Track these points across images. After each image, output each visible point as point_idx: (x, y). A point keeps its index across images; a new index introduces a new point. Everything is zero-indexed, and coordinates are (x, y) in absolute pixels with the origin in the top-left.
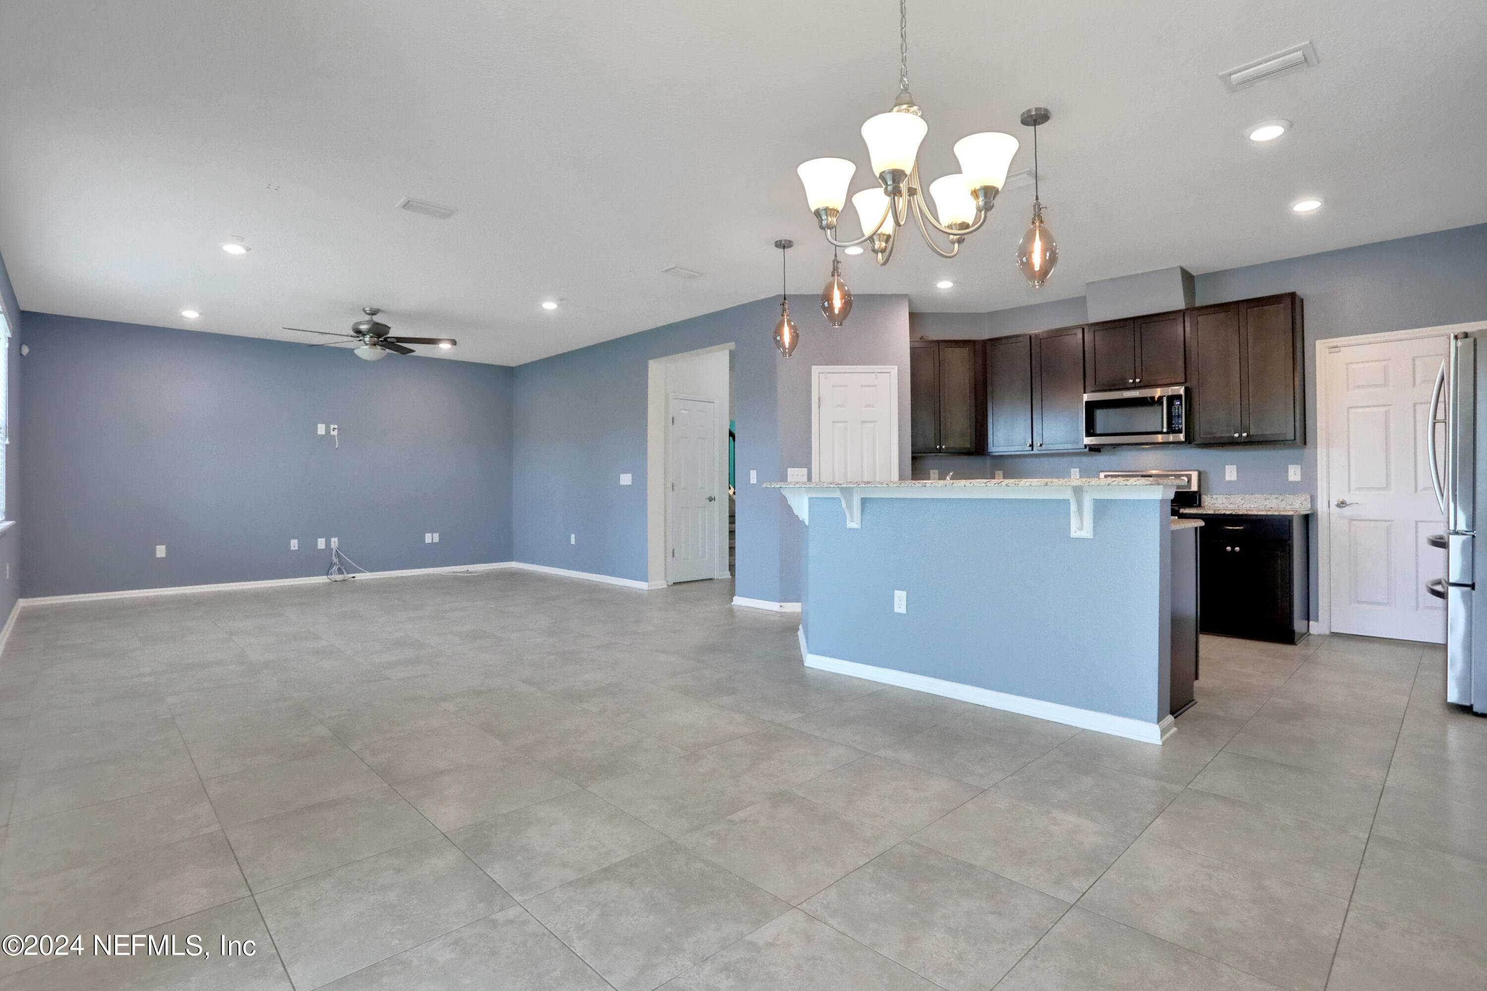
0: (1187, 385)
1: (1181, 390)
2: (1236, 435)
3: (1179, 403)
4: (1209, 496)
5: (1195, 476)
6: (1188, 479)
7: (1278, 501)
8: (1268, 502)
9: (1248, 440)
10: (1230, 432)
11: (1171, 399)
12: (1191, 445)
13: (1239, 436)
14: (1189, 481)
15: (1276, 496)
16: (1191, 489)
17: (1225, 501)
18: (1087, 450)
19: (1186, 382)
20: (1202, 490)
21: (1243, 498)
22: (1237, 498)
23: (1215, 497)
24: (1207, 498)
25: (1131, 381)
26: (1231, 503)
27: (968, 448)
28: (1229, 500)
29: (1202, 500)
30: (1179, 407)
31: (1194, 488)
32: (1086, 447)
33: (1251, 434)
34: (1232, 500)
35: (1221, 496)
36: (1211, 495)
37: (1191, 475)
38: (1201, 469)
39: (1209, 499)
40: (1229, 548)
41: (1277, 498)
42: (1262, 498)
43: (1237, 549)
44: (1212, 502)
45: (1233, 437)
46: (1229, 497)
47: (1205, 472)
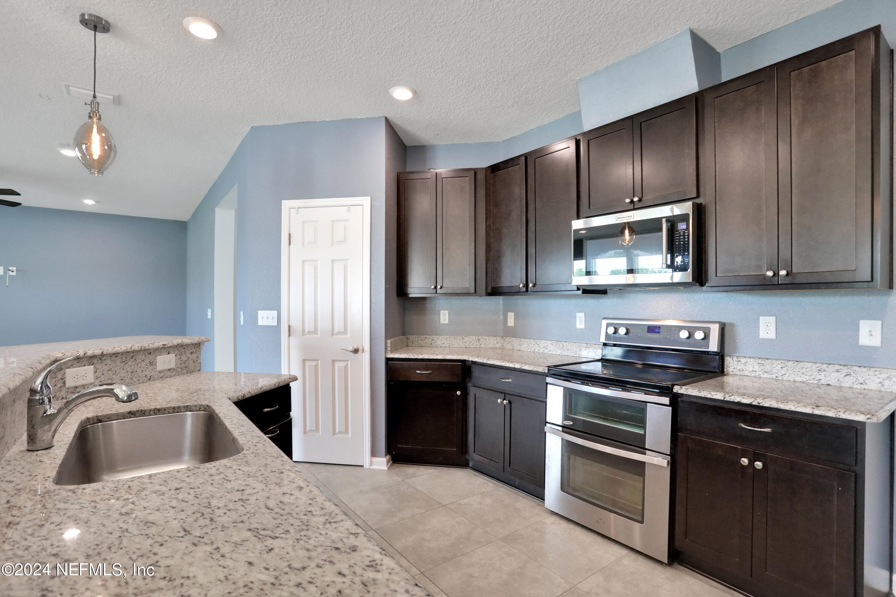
0: (698, 201)
1: (686, 208)
2: (770, 273)
3: (685, 227)
4: (735, 358)
5: (715, 331)
6: (705, 334)
7: (840, 376)
8: (823, 376)
9: (788, 280)
10: (760, 267)
11: (672, 221)
12: (704, 288)
13: (774, 275)
14: (706, 337)
15: (837, 367)
16: (708, 348)
17: (757, 368)
18: (580, 292)
19: (698, 196)
20: (727, 351)
21: (784, 365)
22: (775, 366)
23: (743, 360)
24: (732, 362)
25: (628, 200)
26: (766, 372)
27: (466, 288)
28: (763, 368)
29: (726, 363)
30: (684, 232)
31: (713, 346)
32: (578, 289)
33: (794, 271)
34: (768, 367)
35: (752, 360)
36: (737, 357)
37: (709, 329)
38: (723, 320)
39: (735, 362)
40: (745, 461)
41: (837, 371)
42: (814, 368)
43: (759, 465)
44: (739, 368)
45: (765, 277)
46: (763, 362)
47: (732, 325)
